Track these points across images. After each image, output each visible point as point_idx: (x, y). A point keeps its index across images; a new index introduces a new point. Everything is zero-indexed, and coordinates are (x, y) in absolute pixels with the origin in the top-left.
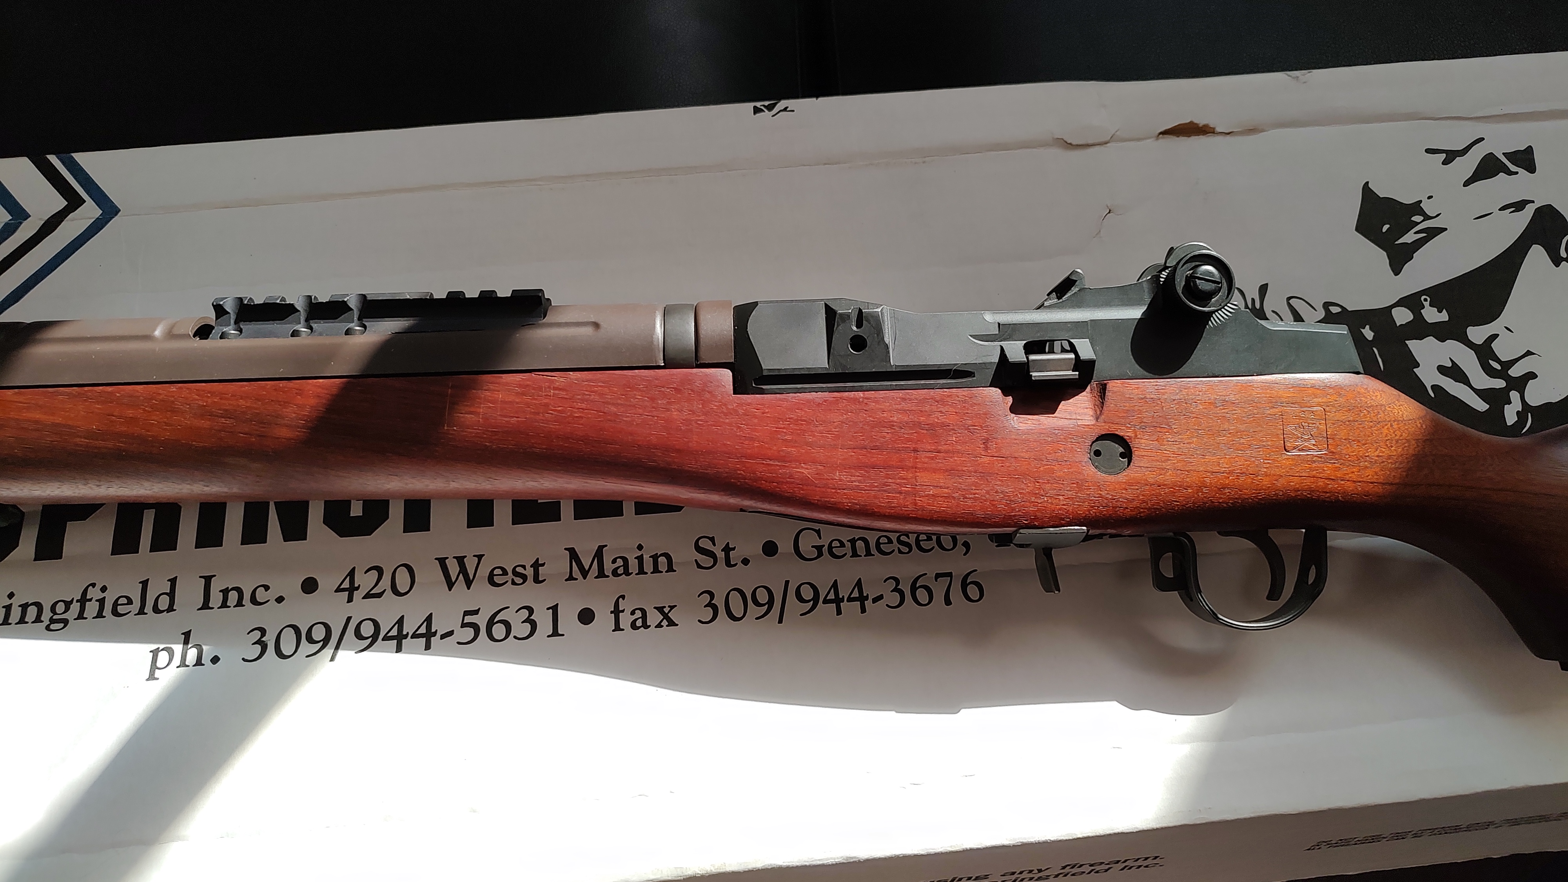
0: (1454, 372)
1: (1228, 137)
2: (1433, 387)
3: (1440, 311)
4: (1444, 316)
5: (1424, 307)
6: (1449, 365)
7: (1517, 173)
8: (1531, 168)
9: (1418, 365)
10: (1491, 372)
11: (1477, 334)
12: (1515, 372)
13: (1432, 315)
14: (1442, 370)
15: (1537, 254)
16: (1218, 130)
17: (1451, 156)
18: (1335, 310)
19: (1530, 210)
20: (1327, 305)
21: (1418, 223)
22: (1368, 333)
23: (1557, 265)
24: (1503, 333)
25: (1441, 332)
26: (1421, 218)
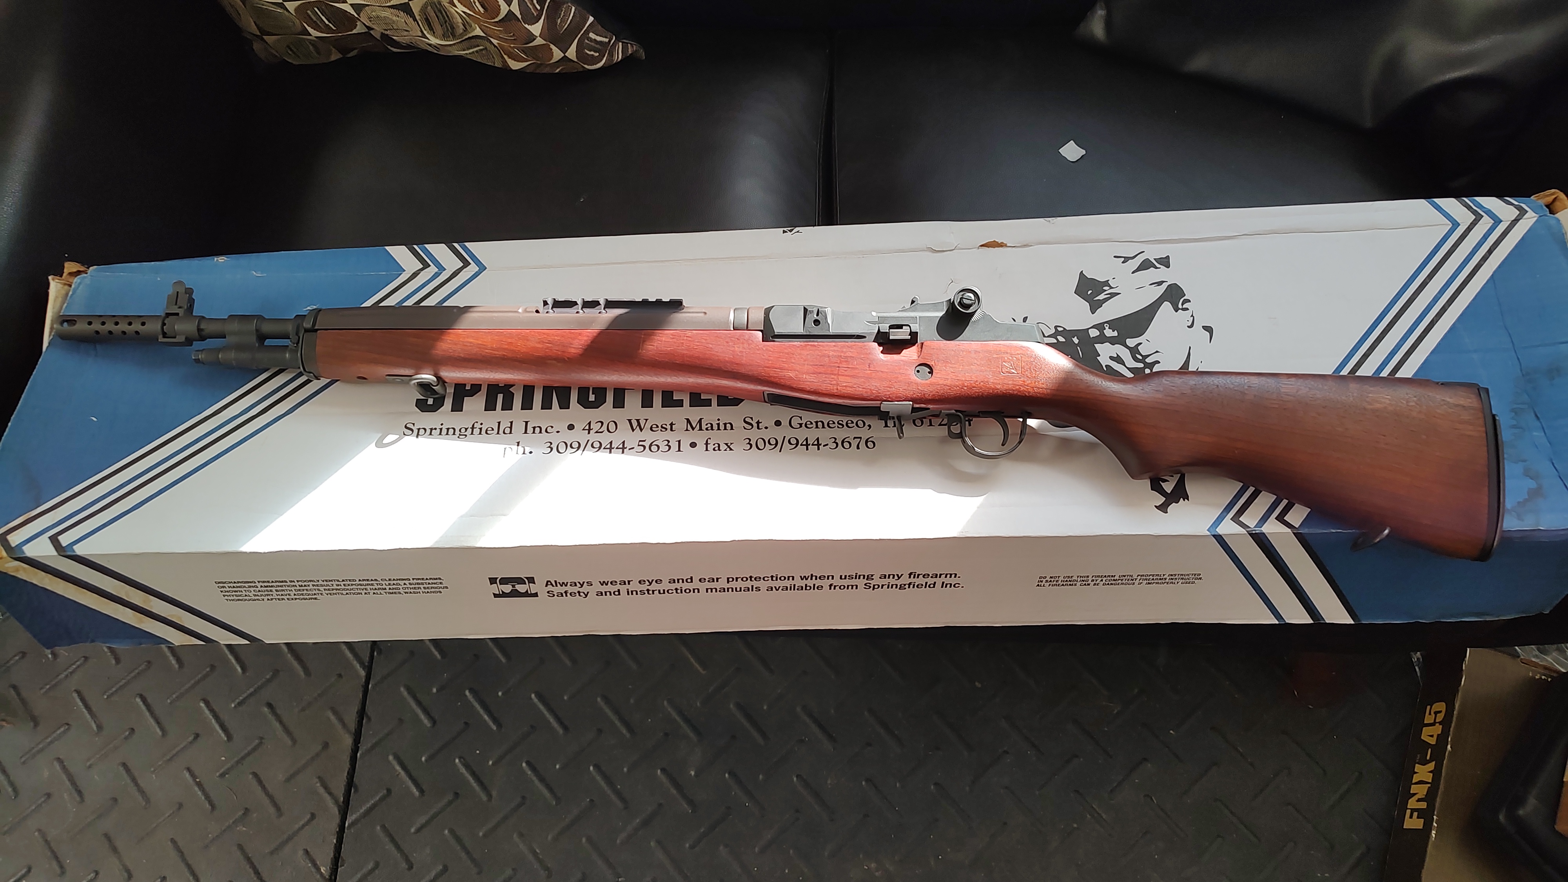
0: (1118, 359)
1: (1014, 248)
2: (1106, 366)
3: (1113, 331)
4: (1115, 334)
5: (1105, 329)
6: (1116, 356)
7: (1160, 268)
8: (1168, 266)
9: (1099, 355)
10: (1136, 360)
11: (1131, 342)
12: (1148, 360)
13: (1109, 333)
14: (1111, 358)
15: (1167, 306)
16: (1008, 245)
17: (1126, 259)
18: (1060, 329)
19: (1165, 286)
20: (1056, 327)
21: (1106, 291)
22: (1076, 340)
23: (1176, 311)
24: (1145, 342)
25: (1113, 341)
26: (1108, 288)
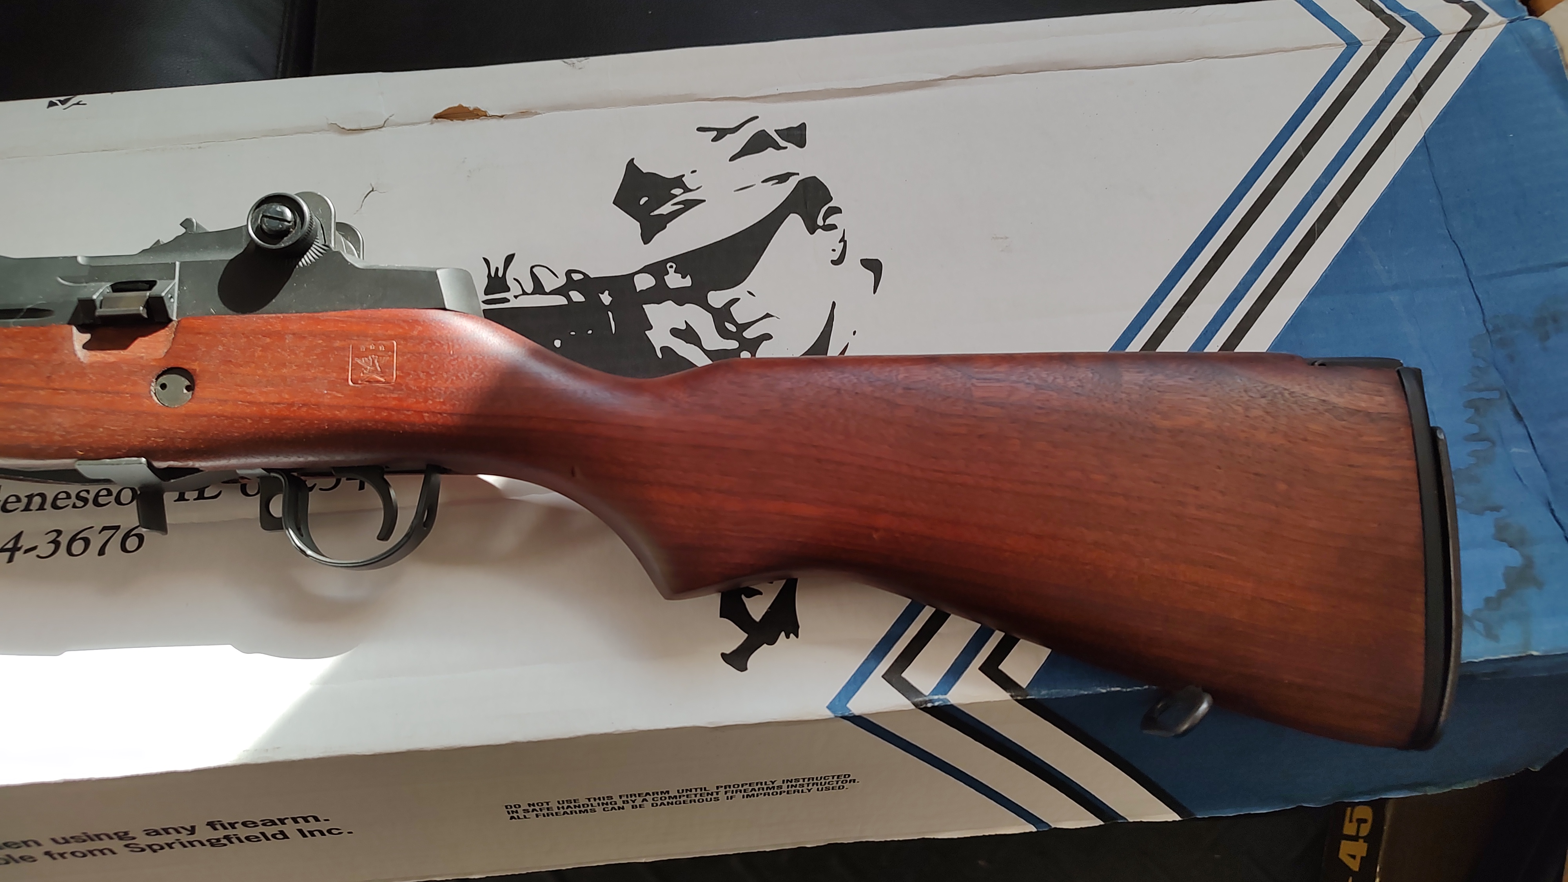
1: (502, 120)
12: (749, 334)
15: (794, 222)
